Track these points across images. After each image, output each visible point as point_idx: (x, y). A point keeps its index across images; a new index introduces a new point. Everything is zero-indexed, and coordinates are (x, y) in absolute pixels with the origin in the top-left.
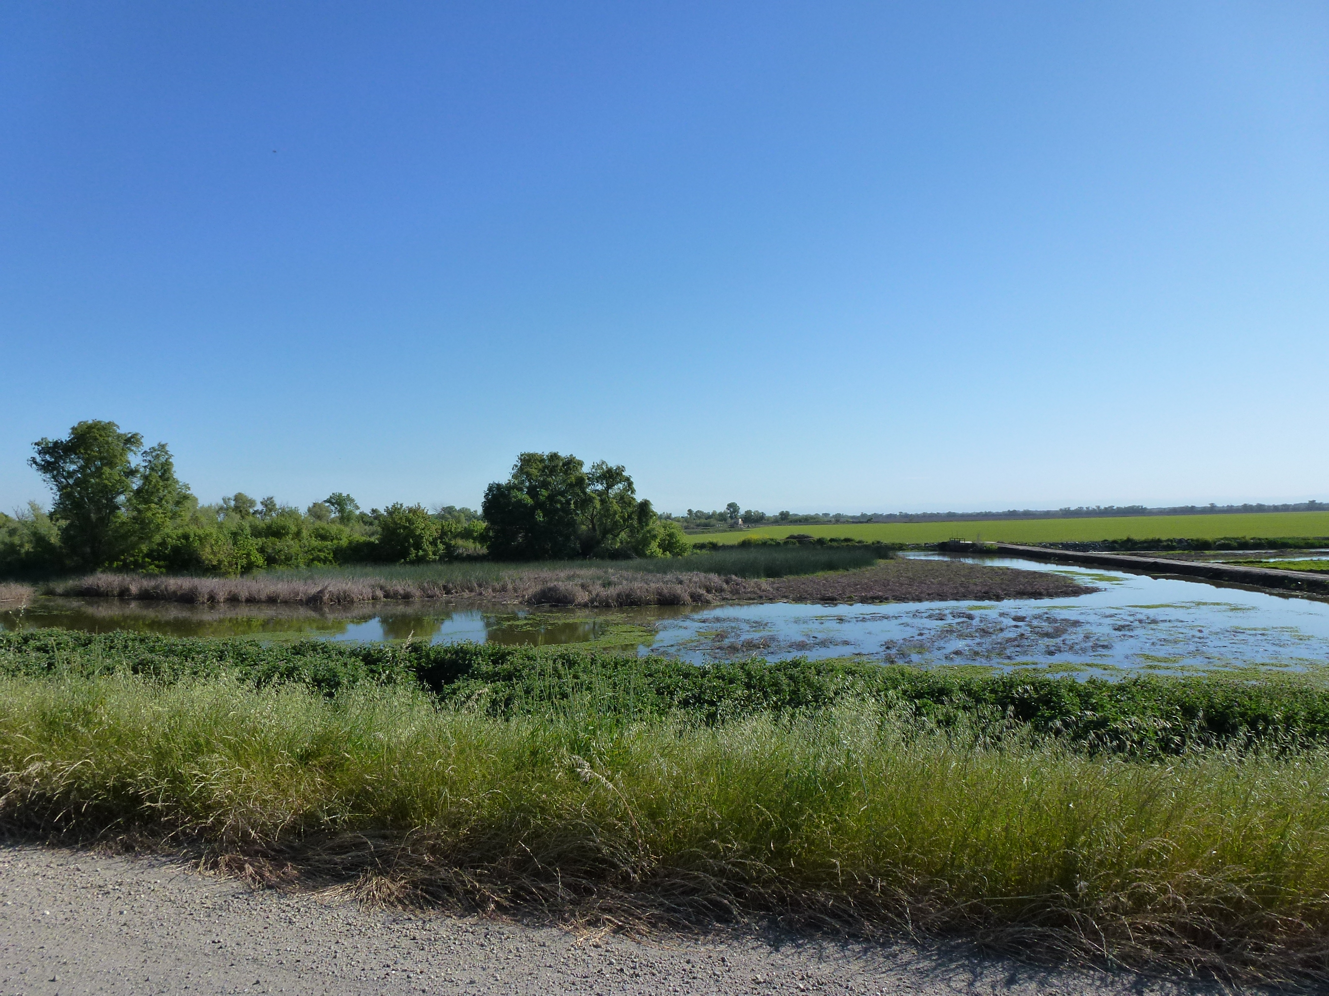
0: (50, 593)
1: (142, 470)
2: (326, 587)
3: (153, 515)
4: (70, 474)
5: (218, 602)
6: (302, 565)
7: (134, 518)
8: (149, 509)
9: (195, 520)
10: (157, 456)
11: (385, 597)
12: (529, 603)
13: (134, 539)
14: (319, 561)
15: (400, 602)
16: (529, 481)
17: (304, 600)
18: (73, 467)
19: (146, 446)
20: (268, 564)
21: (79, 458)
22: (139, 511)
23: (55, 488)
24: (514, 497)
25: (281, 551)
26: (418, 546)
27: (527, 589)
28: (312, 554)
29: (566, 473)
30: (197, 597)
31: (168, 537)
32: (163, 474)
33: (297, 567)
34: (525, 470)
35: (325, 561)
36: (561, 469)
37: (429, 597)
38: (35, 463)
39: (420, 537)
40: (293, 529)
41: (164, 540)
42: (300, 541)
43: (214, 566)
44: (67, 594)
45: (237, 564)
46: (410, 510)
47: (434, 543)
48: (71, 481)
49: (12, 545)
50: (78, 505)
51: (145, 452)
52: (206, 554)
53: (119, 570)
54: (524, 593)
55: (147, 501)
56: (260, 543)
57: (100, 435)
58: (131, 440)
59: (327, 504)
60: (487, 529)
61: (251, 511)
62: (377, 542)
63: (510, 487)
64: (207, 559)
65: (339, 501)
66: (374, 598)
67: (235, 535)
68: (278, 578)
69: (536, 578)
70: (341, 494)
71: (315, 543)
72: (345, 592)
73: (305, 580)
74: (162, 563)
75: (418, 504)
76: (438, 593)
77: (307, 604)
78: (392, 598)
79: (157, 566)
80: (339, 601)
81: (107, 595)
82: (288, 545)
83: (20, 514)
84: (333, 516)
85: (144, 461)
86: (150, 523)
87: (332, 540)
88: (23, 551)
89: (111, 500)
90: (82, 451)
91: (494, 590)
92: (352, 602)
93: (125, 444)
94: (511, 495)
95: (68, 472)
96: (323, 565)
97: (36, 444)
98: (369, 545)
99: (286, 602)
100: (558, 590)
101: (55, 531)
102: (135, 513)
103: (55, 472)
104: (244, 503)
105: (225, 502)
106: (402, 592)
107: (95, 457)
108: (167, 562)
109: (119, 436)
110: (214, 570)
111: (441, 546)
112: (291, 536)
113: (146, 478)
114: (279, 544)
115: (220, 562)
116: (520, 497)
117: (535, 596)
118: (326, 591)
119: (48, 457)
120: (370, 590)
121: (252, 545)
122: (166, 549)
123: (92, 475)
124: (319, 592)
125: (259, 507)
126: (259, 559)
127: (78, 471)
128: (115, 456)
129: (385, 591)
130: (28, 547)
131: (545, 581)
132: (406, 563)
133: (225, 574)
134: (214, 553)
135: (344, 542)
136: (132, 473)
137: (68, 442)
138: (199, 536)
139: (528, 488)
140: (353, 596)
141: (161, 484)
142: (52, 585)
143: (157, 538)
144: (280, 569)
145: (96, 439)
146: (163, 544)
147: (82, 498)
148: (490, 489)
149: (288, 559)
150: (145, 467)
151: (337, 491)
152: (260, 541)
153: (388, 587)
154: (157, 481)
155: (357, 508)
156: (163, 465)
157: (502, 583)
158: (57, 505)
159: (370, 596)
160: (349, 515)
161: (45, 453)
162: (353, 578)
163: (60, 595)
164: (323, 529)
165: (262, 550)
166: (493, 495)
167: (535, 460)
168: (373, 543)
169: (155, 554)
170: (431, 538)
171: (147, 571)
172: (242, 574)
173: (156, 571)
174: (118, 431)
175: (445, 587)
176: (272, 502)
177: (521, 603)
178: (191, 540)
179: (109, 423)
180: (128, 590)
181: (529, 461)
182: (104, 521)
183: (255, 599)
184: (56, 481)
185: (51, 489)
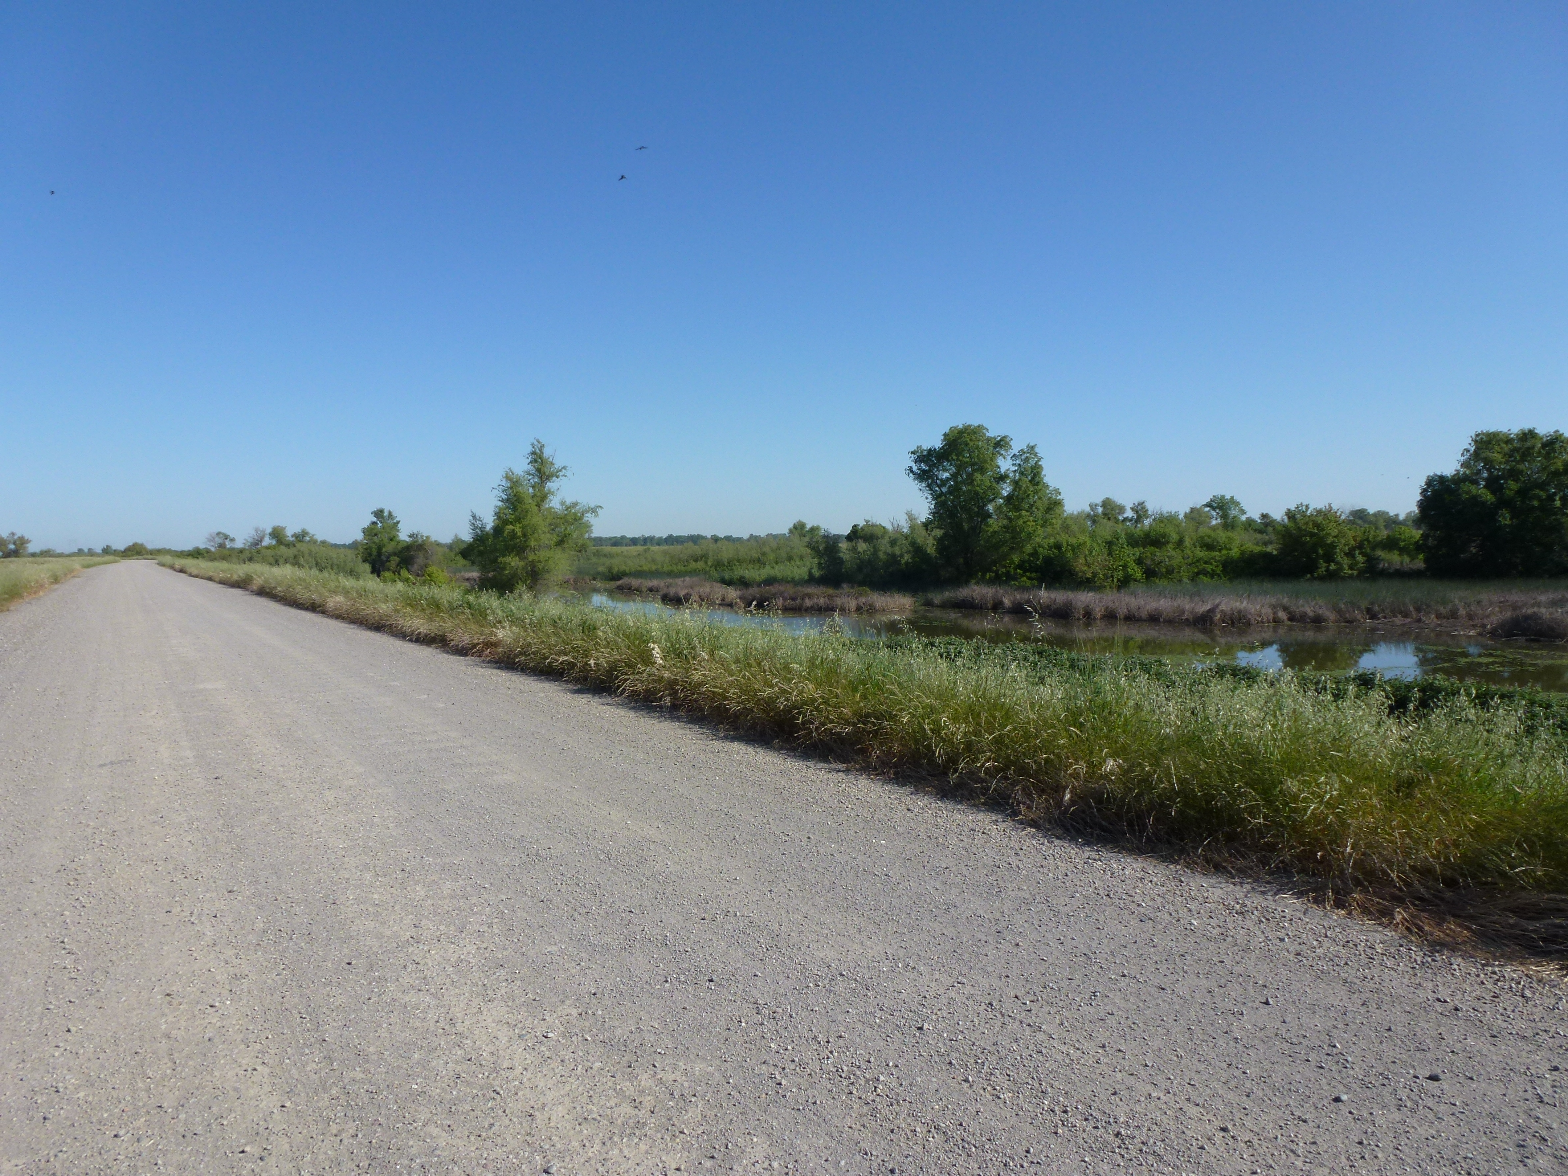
0: (929, 603)
1: (1011, 475)
2: (1217, 606)
3: (1024, 523)
4: (944, 482)
5: (1095, 619)
6: (1185, 580)
7: (1005, 527)
8: (1020, 516)
9: (1066, 528)
10: (1027, 459)
11: (1290, 619)
12: (1493, 634)
13: (1005, 549)
14: (1205, 575)
15: (1309, 626)
16: (1488, 470)
17: (1191, 620)
18: (946, 475)
19: (1015, 450)
20: (1147, 578)
21: (951, 465)
22: (1009, 519)
23: (930, 497)
24: (1467, 493)
25: (1161, 562)
26: (1329, 558)
27: (1488, 616)
28: (1197, 567)
29: (1547, 456)
30: (1073, 613)
31: (1039, 546)
32: (1033, 479)
33: (1180, 581)
34: (1483, 455)
35: (1212, 575)
36: (1539, 452)
37: (1348, 622)
38: (912, 472)
39: (1333, 546)
40: (1175, 537)
41: (1035, 550)
42: (1183, 551)
43: (1087, 579)
44: (944, 606)
45: (1112, 577)
46: (1319, 512)
47: (1350, 554)
48: (944, 490)
49: (894, 556)
50: (952, 514)
51: (1014, 455)
52: (1080, 565)
53: (991, 582)
54: (1485, 621)
55: (1017, 509)
56: (1138, 554)
57: (971, 440)
58: (1001, 444)
59: (1207, 509)
60: (1424, 537)
61: (1121, 518)
62: (1275, 553)
63: (1458, 480)
64: (1081, 571)
65: (1221, 505)
66: (1276, 620)
67: (1109, 544)
68: (1160, 594)
69: (1501, 602)
70: (1223, 497)
71: (1200, 553)
72: (1240, 612)
73: (1191, 596)
74: (1034, 575)
75: (1330, 505)
76: (1359, 617)
77: (1195, 625)
78: (1298, 621)
79: (1030, 578)
80: (1233, 623)
81: (981, 608)
82: (1169, 555)
83: (896, 526)
84: (1214, 522)
85: (1014, 465)
86: (1021, 532)
87: (1220, 550)
88: (903, 561)
89: (982, 508)
90: (955, 458)
91: (1439, 616)
92: (1248, 624)
93: (995, 448)
94: (1461, 491)
95: (942, 480)
96: (1209, 580)
97: (912, 453)
98: (1266, 556)
99: (1170, 622)
100: (1540, 618)
101: (930, 541)
102: (1005, 522)
103: (930, 481)
104: (1112, 509)
105: (1092, 509)
106: (1311, 614)
107: (967, 462)
108: (1039, 574)
109: (989, 440)
110: (1087, 584)
111: (1360, 558)
112: (1171, 545)
113: (1016, 484)
114: (1159, 554)
115: (1095, 574)
116: (1474, 492)
117: (1502, 625)
118: (1218, 610)
119: (923, 466)
120: (1270, 611)
121: (1128, 555)
122: (1038, 559)
123: (964, 482)
124: (1209, 611)
125: (1129, 514)
126: (1137, 572)
127: (950, 479)
128: (986, 461)
129: (1289, 613)
130: (907, 557)
131: (1515, 607)
132: (1313, 578)
133: (1099, 589)
134: (1088, 565)
135: (1235, 553)
136: (1002, 478)
137: (941, 449)
138: (1072, 546)
139: (1485, 480)
140: (1250, 617)
141: (1031, 489)
142: (930, 596)
143: (1028, 549)
144: (1162, 583)
145: (967, 444)
146: (1035, 554)
147: (955, 507)
148: (1430, 482)
149: (1170, 571)
150: (1015, 471)
151: (1219, 492)
152: (1137, 551)
153: (1294, 608)
154: (1028, 487)
155: (1244, 512)
156: (1032, 468)
157: (1450, 607)
158: (933, 514)
159: (1271, 617)
160: (1233, 522)
161: (921, 462)
162: (1249, 596)
163: (938, 606)
164: (1209, 537)
165: (1139, 562)
166: (1434, 491)
167: (1498, 441)
168: (1270, 554)
169: (1027, 565)
170: (1347, 548)
171: (1020, 583)
172: (1119, 588)
173: (1028, 583)
174: (987, 434)
175: (1369, 610)
176: (1143, 508)
177: (1480, 634)
178: (1064, 549)
179: (979, 426)
180: (1001, 603)
181: (1489, 442)
182: (976, 530)
183: (1134, 617)
184: (931, 490)
185: (927, 498)
